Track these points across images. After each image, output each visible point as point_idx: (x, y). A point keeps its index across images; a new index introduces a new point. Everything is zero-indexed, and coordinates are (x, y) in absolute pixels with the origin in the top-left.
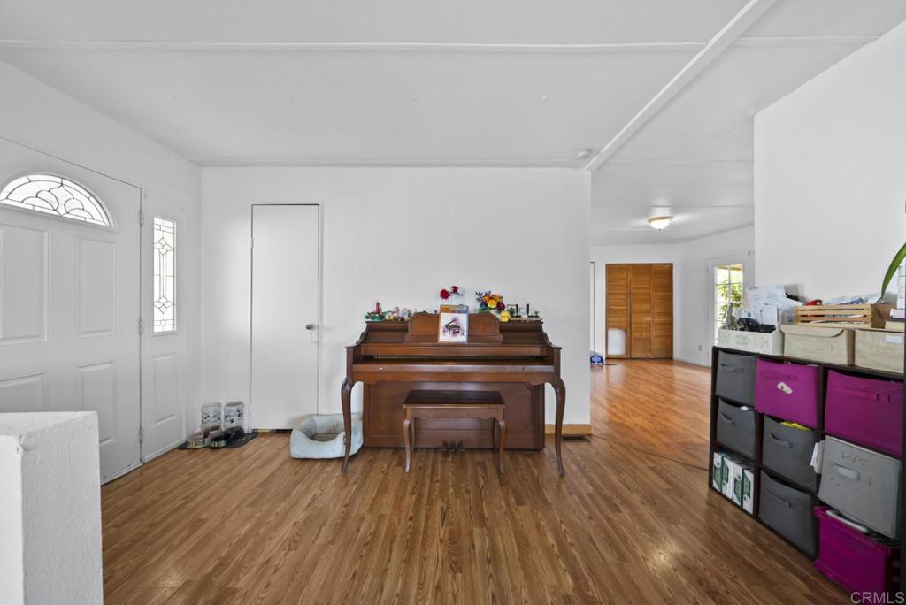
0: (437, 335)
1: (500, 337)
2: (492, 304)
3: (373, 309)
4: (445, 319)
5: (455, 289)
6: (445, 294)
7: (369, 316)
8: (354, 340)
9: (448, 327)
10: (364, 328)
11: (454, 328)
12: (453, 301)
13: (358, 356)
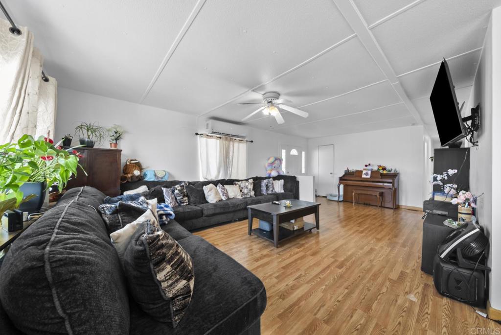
0: (361, 176)
1: (380, 177)
2: (381, 168)
3: (346, 169)
4: (364, 172)
5: (369, 164)
6: (366, 166)
7: (345, 171)
8: (341, 176)
9: (365, 174)
10: (344, 174)
11: (367, 174)
12: (368, 168)
13: (342, 179)
